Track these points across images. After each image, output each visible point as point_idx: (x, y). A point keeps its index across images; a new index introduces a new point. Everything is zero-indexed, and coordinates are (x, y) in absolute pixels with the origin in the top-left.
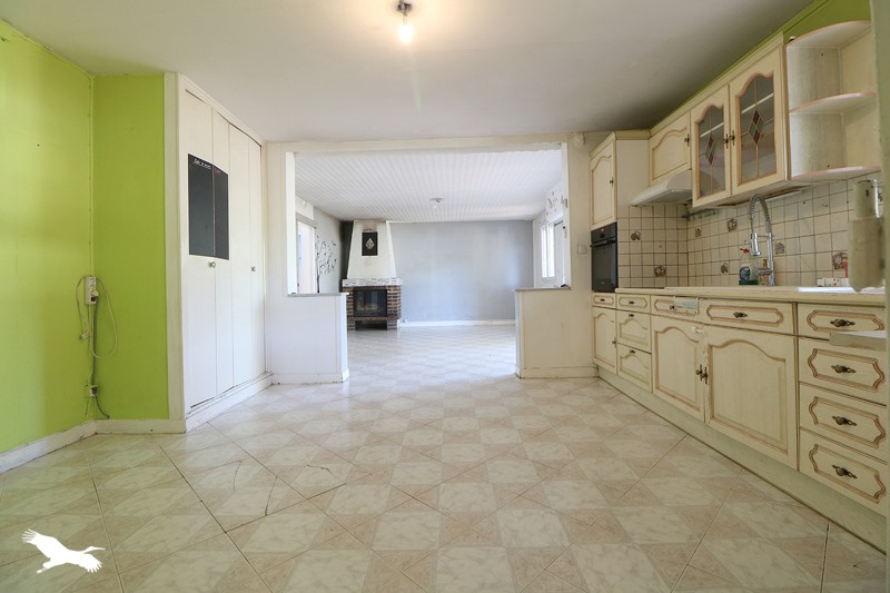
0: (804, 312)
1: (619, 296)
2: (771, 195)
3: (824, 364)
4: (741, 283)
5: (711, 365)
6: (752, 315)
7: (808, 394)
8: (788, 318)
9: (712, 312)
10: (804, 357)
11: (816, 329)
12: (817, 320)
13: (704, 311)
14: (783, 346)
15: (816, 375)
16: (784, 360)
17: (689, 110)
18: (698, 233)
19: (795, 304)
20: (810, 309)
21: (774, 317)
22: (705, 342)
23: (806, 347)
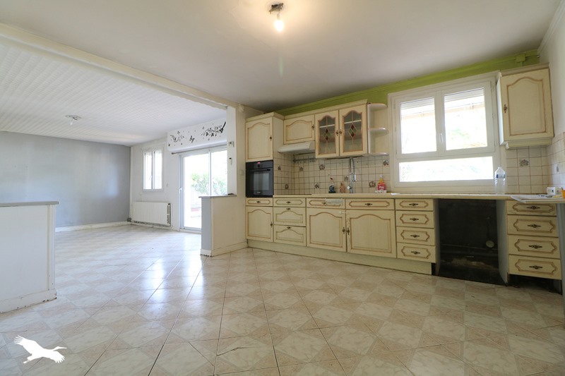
0: (398, 202)
1: (275, 200)
2: (356, 157)
3: (406, 219)
4: (330, 192)
5: (351, 227)
6: (374, 204)
7: (400, 230)
8: (392, 204)
9: (352, 204)
10: (398, 218)
11: (403, 207)
12: (404, 204)
13: (347, 204)
14: (390, 215)
15: (403, 223)
16: (390, 220)
17: (315, 114)
18: (301, 169)
19: (394, 199)
20: (401, 200)
21: (385, 204)
22: (348, 217)
23: (399, 214)
